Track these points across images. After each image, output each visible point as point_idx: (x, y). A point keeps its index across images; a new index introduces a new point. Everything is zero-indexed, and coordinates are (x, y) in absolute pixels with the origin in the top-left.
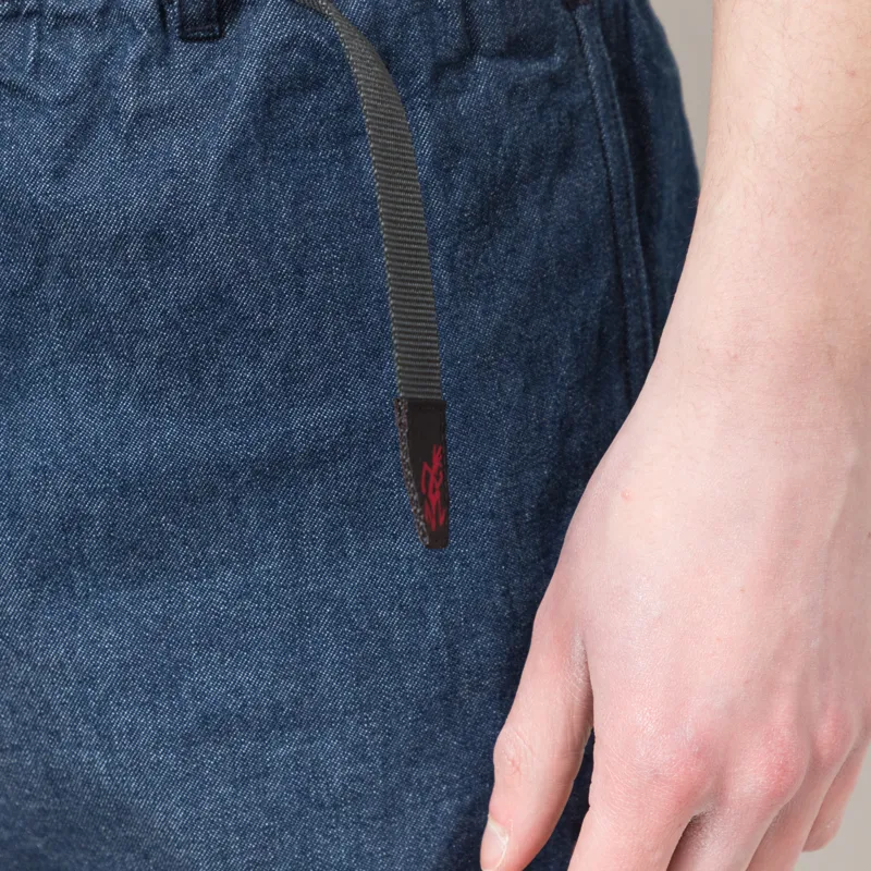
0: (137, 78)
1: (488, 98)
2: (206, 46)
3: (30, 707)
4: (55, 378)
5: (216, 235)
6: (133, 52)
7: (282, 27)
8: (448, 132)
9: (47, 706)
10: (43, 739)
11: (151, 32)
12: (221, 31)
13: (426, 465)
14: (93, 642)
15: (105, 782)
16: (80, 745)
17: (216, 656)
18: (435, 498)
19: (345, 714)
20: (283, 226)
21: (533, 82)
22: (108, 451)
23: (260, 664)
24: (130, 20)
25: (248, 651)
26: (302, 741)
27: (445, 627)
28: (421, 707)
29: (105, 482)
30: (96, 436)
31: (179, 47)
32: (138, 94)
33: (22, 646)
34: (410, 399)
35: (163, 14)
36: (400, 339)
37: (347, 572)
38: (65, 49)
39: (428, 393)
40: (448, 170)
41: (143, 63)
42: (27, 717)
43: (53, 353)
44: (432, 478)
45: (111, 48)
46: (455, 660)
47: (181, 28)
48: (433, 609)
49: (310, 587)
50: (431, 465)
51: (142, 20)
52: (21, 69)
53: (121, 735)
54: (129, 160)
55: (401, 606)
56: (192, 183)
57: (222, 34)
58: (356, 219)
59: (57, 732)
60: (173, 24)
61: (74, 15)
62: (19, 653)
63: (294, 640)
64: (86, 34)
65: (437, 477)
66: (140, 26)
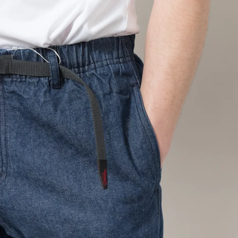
0: (44, 95)
1: (117, 101)
2: (57, 90)
3: (32, 215)
4: (31, 152)
5: (60, 126)
6: (43, 90)
7: (72, 87)
8: (107, 107)
9: (35, 215)
10: (35, 221)
11: (47, 86)
12: (61, 87)
13: (103, 173)
14: (43, 203)
15: (48, 229)
16: (42, 222)
17: (67, 207)
18: (105, 179)
19: (93, 221)
20: (73, 125)
21: (124, 99)
22: (42, 166)
23: (76, 209)
24: (43, 84)
25: (73, 206)
26: (85, 226)
27: (112, 204)
28: (108, 221)
29: (42, 173)
30: (40, 164)
31: (52, 90)
32: (44, 98)
33: (30, 203)
34: (100, 160)
35: (50, 83)
36: (98, 148)
37: (91, 192)
38: (30, 89)
39: (104, 158)
40: (108, 115)
41: (45, 92)
42: (32, 217)
43: (31, 147)
44: (104, 175)
45: (39, 89)
46: (115, 210)
47: (53, 86)
48: (110, 200)
49: (84, 195)
50: (104, 173)
51: (45, 84)
52: (20, 92)
53: (50, 221)
54: (42, 111)
55: (103, 200)
56: (55, 116)
57: (61, 88)
58: (88, 124)
59: (38, 220)
60: (51, 85)
61: (32, 82)
62: (29, 205)
63: (82, 205)
64: (34, 86)
65: (105, 175)
66: (45, 85)
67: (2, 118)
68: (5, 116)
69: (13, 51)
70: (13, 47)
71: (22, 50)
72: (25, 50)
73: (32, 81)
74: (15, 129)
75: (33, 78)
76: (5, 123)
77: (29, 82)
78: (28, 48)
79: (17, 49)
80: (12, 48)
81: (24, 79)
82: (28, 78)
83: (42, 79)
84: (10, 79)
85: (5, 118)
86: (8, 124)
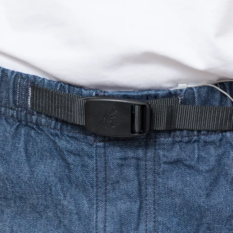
67: (150, 208)
68: (154, 205)
69: (181, 90)
70: (179, 85)
71: (196, 87)
72: (200, 87)
73: (211, 140)
74: (173, 227)
75: (211, 134)
76: (154, 217)
77: (205, 142)
78: (206, 84)
79: (186, 88)
80: (177, 85)
81: (195, 138)
82: (204, 135)
83: (228, 134)
84: (170, 139)
85: (154, 209)
86: (160, 219)
